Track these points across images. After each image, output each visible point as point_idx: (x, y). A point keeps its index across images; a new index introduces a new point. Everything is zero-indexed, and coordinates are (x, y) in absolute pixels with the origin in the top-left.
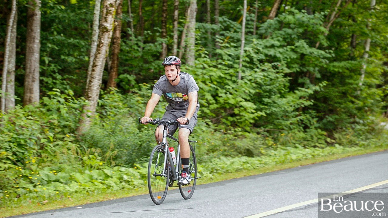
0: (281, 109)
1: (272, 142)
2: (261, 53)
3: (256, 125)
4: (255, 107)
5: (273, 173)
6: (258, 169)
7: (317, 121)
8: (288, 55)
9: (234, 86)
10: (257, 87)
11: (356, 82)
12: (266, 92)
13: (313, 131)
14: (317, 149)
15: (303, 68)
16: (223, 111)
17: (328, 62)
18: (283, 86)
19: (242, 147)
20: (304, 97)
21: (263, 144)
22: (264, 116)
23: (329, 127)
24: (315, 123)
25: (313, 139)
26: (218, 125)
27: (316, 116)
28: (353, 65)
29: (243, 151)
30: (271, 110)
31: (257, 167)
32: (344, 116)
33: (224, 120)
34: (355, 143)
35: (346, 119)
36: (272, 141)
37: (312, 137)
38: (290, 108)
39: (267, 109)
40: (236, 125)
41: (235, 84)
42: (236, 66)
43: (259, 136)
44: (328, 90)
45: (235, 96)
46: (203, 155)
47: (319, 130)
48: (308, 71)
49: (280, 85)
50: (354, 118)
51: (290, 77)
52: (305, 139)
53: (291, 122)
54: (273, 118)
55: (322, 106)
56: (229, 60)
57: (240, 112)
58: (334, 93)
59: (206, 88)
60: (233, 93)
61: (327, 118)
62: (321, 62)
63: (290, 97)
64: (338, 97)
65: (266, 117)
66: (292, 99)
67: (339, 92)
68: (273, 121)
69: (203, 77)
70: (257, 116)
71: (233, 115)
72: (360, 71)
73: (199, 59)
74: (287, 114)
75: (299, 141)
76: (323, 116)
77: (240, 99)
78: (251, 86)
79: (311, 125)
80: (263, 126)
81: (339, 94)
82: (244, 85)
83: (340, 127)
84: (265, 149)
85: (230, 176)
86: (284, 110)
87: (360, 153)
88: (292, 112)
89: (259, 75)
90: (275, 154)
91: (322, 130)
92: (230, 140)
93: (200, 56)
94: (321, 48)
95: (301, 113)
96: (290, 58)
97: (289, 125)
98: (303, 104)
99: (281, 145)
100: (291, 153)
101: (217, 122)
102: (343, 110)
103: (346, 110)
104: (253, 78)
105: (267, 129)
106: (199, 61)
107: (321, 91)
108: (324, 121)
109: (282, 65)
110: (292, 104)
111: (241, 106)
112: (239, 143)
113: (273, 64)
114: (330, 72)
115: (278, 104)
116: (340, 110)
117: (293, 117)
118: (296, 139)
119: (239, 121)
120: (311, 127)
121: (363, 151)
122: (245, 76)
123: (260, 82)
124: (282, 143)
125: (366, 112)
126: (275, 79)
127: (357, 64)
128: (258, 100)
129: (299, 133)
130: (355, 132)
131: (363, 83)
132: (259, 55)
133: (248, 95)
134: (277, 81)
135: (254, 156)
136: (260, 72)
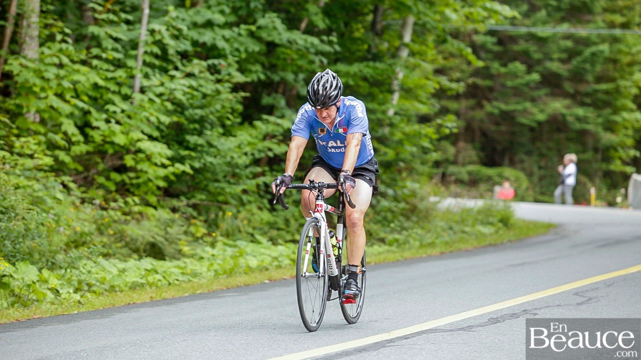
0: (224, 160)
1: (203, 230)
2: (185, 39)
3: (169, 192)
4: (169, 153)
5: (212, 294)
6: (179, 285)
8: (241, 44)
9: (125, 106)
10: (175, 110)
12: (194, 121)
13: (289, 210)
15: (272, 73)
16: (99, 160)
17: (325, 61)
18: (230, 110)
19: (140, 239)
20: (274, 137)
21: (186, 233)
22: (188, 174)
25: (288, 226)
26: (88, 188)
28: (378, 72)
29: (142, 247)
30: (203, 161)
31: (176, 282)
33: (101, 180)
34: (377, 237)
36: (203, 227)
37: (287, 222)
38: (244, 158)
39: (196, 158)
40: (128, 190)
41: (128, 102)
42: (130, 63)
43: (177, 216)
45: (128, 127)
46: (56, 252)
48: (283, 81)
49: (223, 107)
51: (244, 91)
52: (272, 226)
53: (245, 187)
54: (206, 179)
56: (115, 50)
57: (137, 162)
59: (66, 108)
60: (122, 121)
62: (312, 62)
63: (244, 136)
65: (193, 177)
66: (249, 139)
68: (207, 186)
69: (59, 85)
70: (174, 174)
71: (122, 169)
72: (390, 84)
73: (49, 44)
74: (237, 171)
75: (260, 229)
77: (137, 135)
78: (162, 108)
80: (184, 194)
82: (147, 105)
84: (189, 243)
85: (121, 299)
86: (230, 163)
87: (391, 257)
88: (247, 167)
89: (179, 86)
90: (213, 255)
92: (115, 221)
93: (51, 38)
94: (311, 31)
95: (267, 168)
96: (246, 51)
97: (240, 194)
98: (270, 150)
99: (222, 235)
100: (247, 254)
101: (87, 183)
104: (168, 92)
105: (193, 201)
106: (49, 48)
109: (229, 65)
110: (248, 149)
111: (140, 151)
112: (133, 230)
113: (210, 62)
115: (218, 150)
117: (248, 178)
118: (257, 225)
119: (134, 181)
121: (394, 253)
122: (149, 87)
123: (181, 100)
124: (224, 232)
125: (400, 172)
126: (214, 94)
127: (387, 70)
128: (176, 138)
129: (259, 212)
130: (378, 213)
131: (397, 109)
132: (181, 43)
133: (154, 128)
134: (218, 100)
135: (167, 258)
136: (183, 78)
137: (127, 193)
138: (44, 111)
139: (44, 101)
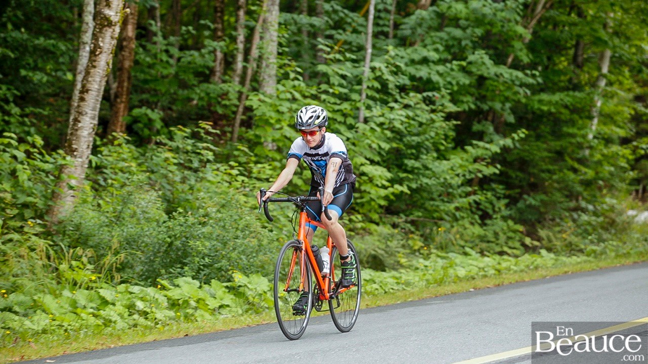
0: (438, 181)
1: (420, 244)
2: (403, 74)
3: (391, 209)
4: (389, 175)
5: (421, 302)
6: (394, 293)
7: (507, 206)
8: (454, 78)
9: (350, 134)
10: (394, 137)
11: (582, 132)
12: (411, 147)
13: (498, 224)
14: (505, 257)
15: (481, 103)
17: (529, 92)
18: (443, 137)
19: (364, 252)
20: (483, 159)
21: (403, 246)
22: (406, 194)
23: (530, 217)
24: (503, 208)
25: (497, 239)
27: (504, 194)
28: (578, 100)
29: (365, 259)
31: (392, 291)
32: (558, 196)
34: (577, 248)
35: (561, 203)
36: (420, 240)
37: (496, 234)
38: (456, 178)
39: (413, 179)
40: (353, 209)
41: (353, 131)
42: (355, 96)
43: (396, 231)
44: (529, 146)
47: (511, 223)
48: (491, 109)
49: (437, 134)
50: (577, 200)
51: (456, 119)
52: (483, 239)
53: (457, 205)
54: (422, 198)
55: (517, 176)
56: (341, 85)
57: (361, 184)
58: (540, 151)
61: (525, 200)
62: (517, 93)
63: (457, 159)
64: (547, 160)
65: (411, 196)
66: (460, 162)
67: (549, 151)
68: (423, 204)
70: (393, 194)
72: (589, 111)
73: (284, 81)
74: (451, 190)
75: (472, 242)
76: (517, 196)
77: (360, 160)
78: (382, 136)
79: (494, 211)
80: (403, 212)
81: (550, 155)
82: (369, 134)
83: (551, 217)
84: (407, 255)
86: (444, 183)
87: (587, 266)
88: (459, 187)
89: (398, 116)
90: (426, 266)
91: (516, 223)
93: (286, 76)
94: (517, 65)
96: (458, 84)
97: (454, 211)
98: (480, 171)
99: (437, 248)
100: (457, 265)
102: (556, 185)
103: (562, 185)
104: (387, 122)
105: (411, 218)
106: (284, 85)
107: (515, 147)
108: (520, 205)
109: (443, 97)
110: (460, 171)
111: (363, 174)
112: (357, 244)
113: (425, 94)
114: (534, 113)
115: (433, 172)
116: (550, 184)
117: (461, 196)
118: (467, 238)
119: (359, 201)
120: (495, 216)
121: (591, 263)
122: (371, 117)
123: (399, 129)
124: (439, 246)
125: (600, 189)
126: (429, 122)
127: (585, 98)
128: (395, 162)
129: (471, 227)
130: (578, 226)
131: (595, 134)
132: (399, 77)
133: (376, 153)
134: (433, 127)
135: (387, 269)
136: (401, 109)
137: (353, 211)
138: (279, 140)
139: (279, 131)
